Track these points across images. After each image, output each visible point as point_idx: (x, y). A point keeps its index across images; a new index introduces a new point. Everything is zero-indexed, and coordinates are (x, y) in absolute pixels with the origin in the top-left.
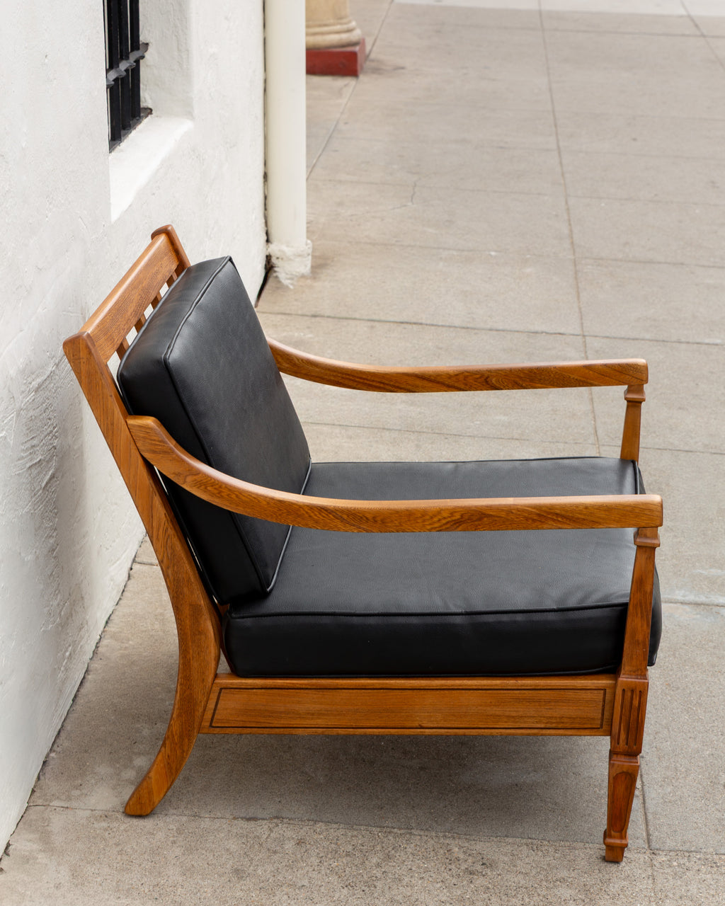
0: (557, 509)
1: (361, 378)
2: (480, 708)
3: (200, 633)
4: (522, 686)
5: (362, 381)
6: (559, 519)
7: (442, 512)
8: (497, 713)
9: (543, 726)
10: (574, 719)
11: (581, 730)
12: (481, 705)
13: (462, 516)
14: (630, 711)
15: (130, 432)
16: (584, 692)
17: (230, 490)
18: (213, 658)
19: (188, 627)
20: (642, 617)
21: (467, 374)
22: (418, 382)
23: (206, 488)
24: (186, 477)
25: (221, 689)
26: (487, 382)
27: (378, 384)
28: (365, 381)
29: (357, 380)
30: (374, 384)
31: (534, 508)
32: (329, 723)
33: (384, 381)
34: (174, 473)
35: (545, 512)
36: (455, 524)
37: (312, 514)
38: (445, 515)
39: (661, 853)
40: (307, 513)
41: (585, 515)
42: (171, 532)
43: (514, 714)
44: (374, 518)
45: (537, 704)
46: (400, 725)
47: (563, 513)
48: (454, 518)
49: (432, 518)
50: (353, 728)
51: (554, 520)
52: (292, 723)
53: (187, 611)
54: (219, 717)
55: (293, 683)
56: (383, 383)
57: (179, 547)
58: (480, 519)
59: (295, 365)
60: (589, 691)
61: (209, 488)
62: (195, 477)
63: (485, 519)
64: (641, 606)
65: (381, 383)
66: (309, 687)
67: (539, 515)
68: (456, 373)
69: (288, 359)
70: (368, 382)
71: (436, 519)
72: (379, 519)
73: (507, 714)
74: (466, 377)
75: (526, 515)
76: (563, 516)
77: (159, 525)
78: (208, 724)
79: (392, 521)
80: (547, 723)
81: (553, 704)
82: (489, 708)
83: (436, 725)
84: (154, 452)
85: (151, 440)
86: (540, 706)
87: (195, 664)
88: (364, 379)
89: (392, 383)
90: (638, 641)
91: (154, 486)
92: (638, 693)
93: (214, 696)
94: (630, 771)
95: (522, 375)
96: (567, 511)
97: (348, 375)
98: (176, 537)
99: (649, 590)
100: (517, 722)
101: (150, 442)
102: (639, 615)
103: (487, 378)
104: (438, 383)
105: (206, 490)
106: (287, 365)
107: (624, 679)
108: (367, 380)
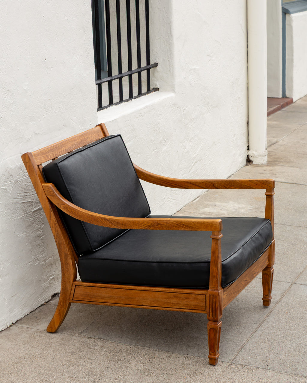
0: (183, 223)
1: (169, 183)
2: (162, 299)
3: (68, 264)
4: (176, 291)
5: (169, 184)
6: (184, 227)
7: (145, 222)
8: (168, 301)
9: (184, 308)
10: (195, 306)
11: (198, 311)
12: (162, 298)
13: (151, 224)
14: (213, 303)
15: (43, 188)
16: (198, 295)
17: (75, 211)
18: (72, 274)
19: (64, 261)
20: (215, 267)
21: (206, 182)
22: (189, 185)
23: (67, 209)
24: (61, 205)
25: (76, 286)
26: (214, 186)
27: (175, 185)
28: (170, 184)
29: (167, 183)
30: (173, 185)
31: (176, 222)
32: (112, 301)
33: (176, 184)
34: (57, 204)
35: (179, 223)
36: (149, 227)
37: (102, 221)
38: (146, 223)
39: (234, 364)
40: (100, 220)
41: (193, 225)
42: (57, 225)
43: (174, 302)
44: (122, 223)
45: (182, 299)
46: (135, 304)
47: (185, 224)
48: (148, 225)
49: (141, 224)
50: (120, 304)
51: (182, 227)
52: (99, 300)
53: (63, 255)
54: (75, 297)
55: (99, 285)
56: (177, 185)
57: (60, 231)
58: (157, 225)
59: (145, 177)
60: (200, 295)
61: (68, 210)
62: (64, 205)
63: (159, 225)
64: (215, 262)
65: (176, 185)
66: (104, 287)
67: (177, 225)
68: (203, 182)
69: (143, 174)
70: (171, 184)
71: (143, 225)
72: (124, 224)
73: (172, 302)
74: (206, 184)
75: (173, 224)
76: (185, 226)
77: (53, 222)
78: (72, 299)
79: (128, 225)
80: (186, 307)
81: (187, 299)
82: (165, 300)
83: (148, 305)
84: (51, 196)
85: (50, 191)
86: (183, 300)
87: (66, 275)
88: (170, 183)
89: (180, 185)
90: (214, 276)
91: (51, 208)
92: (215, 296)
93: (73, 288)
94: (215, 328)
95: (226, 183)
96: (187, 224)
97: (164, 181)
98: (59, 227)
99: (217, 256)
100: (175, 306)
101: (49, 192)
102: (214, 265)
103: (214, 184)
104: (196, 185)
105: (67, 211)
106: (143, 177)
107: (210, 291)
108: (171, 183)
